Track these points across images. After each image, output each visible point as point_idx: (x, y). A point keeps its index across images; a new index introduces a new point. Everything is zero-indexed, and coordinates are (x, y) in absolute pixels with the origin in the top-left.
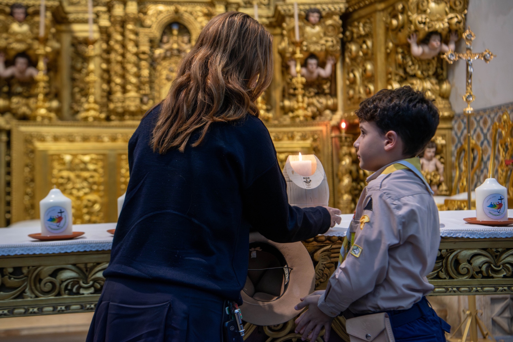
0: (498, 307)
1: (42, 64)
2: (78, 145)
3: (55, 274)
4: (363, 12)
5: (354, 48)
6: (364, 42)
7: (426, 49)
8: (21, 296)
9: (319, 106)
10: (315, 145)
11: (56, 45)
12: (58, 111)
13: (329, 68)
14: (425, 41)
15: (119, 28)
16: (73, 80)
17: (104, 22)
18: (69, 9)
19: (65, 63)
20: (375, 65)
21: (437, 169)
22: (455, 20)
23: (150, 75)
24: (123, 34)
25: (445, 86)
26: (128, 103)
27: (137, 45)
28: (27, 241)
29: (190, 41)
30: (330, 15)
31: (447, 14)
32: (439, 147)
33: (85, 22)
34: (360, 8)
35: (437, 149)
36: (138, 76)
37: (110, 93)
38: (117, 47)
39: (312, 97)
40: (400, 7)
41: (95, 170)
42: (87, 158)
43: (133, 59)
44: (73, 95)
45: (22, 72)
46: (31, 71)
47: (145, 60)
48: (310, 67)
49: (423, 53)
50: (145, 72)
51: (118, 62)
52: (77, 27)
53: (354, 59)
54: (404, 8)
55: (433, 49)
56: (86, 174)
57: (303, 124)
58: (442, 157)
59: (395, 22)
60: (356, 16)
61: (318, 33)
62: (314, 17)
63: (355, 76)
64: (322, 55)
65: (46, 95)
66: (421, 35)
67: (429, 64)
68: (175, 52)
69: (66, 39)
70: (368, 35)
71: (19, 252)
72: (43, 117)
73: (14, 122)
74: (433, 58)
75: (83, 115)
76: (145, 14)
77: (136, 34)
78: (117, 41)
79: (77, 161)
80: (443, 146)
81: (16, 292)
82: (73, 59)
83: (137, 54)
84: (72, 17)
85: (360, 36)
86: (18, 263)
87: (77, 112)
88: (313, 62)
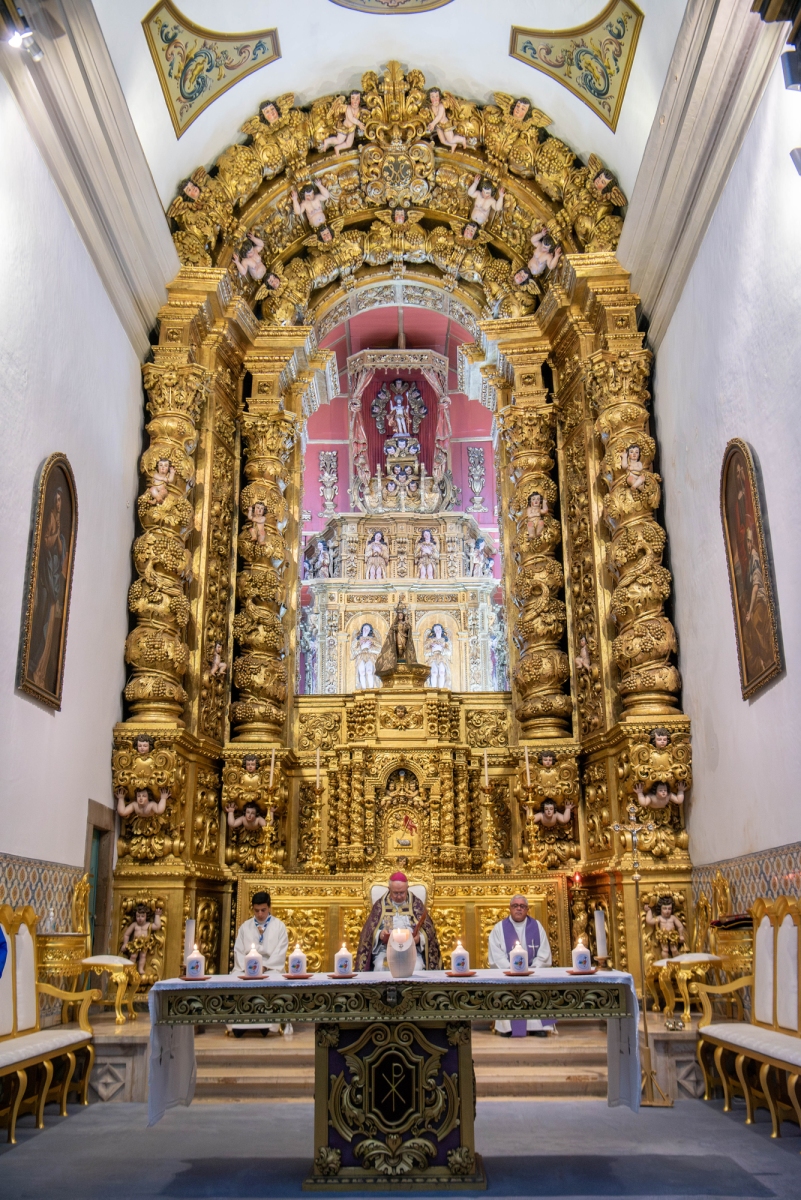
0: (684, 1071)
1: (270, 815)
2: (302, 899)
3: (251, 1000)
4: (598, 756)
5: (591, 792)
6: (600, 787)
7: (654, 799)
8: (232, 1012)
9: (560, 853)
10: (550, 899)
11: (285, 793)
12: (284, 861)
13: (568, 812)
14: (652, 790)
15: (345, 777)
16: (302, 826)
17: (333, 767)
18: (299, 754)
19: (293, 810)
20: (610, 812)
21: (676, 928)
22: (679, 770)
23: (375, 823)
24: (349, 784)
25: (683, 836)
26: (351, 854)
27: (363, 795)
28: (237, 980)
29: (417, 788)
30: (565, 758)
31: (671, 765)
32: (677, 903)
33: (313, 766)
34: (594, 752)
35: (674, 905)
36: (363, 826)
37: (336, 843)
38: (343, 795)
39: (553, 844)
40: (624, 756)
41: (317, 925)
42: (309, 913)
43: (358, 808)
44: (300, 842)
45: (251, 822)
46: (260, 820)
47: (370, 809)
48: (547, 812)
49: (651, 802)
50: (370, 822)
51: (343, 811)
52: (306, 772)
53: (592, 804)
54: (627, 757)
55: (660, 798)
56: (308, 929)
57: (536, 876)
58: (682, 915)
59: (621, 771)
60: (592, 758)
61: (553, 776)
62: (547, 761)
63: (594, 822)
64: (559, 799)
65: (272, 845)
66: (648, 786)
67: (663, 813)
68: (402, 799)
69: (296, 784)
70: (602, 780)
71: (232, 986)
72: (268, 870)
73: (241, 874)
74: (667, 806)
75: (308, 865)
76: (372, 761)
77: (363, 783)
78: (343, 790)
79: (299, 915)
80: (681, 902)
81: (230, 1010)
82: (301, 805)
83: (362, 804)
84: (302, 762)
85: (596, 781)
86: (231, 993)
87: (305, 860)
88: (549, 807)
